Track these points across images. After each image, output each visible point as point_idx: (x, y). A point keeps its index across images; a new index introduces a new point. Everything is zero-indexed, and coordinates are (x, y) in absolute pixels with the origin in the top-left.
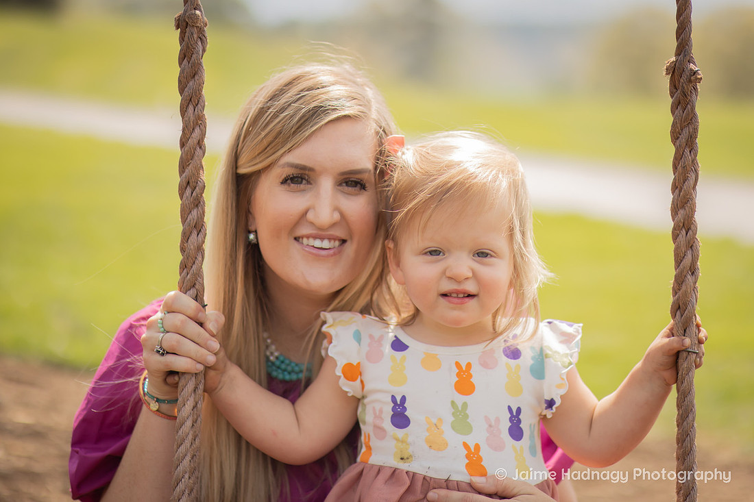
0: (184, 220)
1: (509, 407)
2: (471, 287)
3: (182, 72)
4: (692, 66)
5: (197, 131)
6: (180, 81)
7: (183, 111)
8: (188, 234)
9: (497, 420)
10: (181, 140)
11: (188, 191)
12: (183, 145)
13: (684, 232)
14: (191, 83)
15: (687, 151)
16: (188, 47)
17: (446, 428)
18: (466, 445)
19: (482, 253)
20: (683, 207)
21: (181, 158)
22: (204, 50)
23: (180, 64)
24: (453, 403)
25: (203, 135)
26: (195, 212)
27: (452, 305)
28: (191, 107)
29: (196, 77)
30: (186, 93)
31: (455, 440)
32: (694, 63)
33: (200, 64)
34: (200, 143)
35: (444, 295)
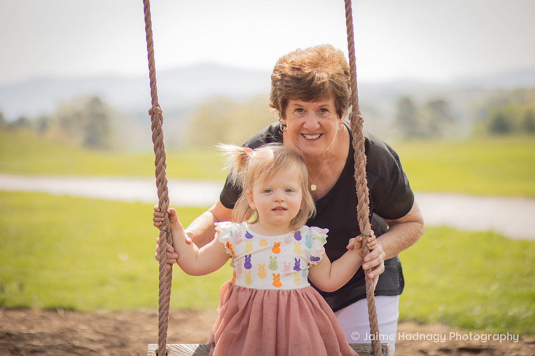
0: (159, 197)
1: (295, 258)
2: (284, 205)
3: (153, 133)
4: (360, 116)
5: (162, 158)
6: (153, 138)
7: (155, 150)
8: (161, 202)
9: (289, 263)
10: (155, 162)
11: (160, 184)
12: (156, 164)
13: (361, 185)
14: (158, 138)
15: (360, 151)
16: (155, 123)
17: (267, 268)
18: (274, 275)
19: (289, 190)
20: (360, 175)
21: (156, 170)
22: (162, 123)
23: (152, 130)
24: (271, 257)
25: (165, 159)
26: (164, 193)
27: (277, 213)
28: (158, 148)
29: (160, 135)
30: (156, 142)
31: (270, 273)
32: (360, 114)
33: (161, 129)
34: (164, 163)
35: (273, 210)
